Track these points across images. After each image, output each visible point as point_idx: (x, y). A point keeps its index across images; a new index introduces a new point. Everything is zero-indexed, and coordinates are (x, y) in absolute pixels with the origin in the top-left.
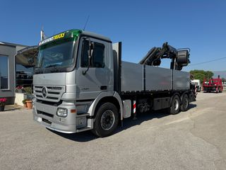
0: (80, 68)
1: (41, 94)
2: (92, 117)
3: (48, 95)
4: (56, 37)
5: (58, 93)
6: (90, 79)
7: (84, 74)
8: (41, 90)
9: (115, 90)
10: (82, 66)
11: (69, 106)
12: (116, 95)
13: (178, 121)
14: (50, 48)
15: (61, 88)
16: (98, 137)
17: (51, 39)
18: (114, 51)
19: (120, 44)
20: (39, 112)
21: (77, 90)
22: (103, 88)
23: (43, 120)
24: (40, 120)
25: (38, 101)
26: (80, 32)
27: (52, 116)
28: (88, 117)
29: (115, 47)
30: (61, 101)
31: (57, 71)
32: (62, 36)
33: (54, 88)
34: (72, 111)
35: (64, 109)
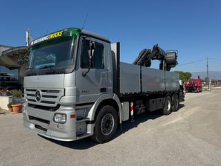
0: (80, 69)
1: (35, 98)
2: (92, 122)
3: (42, 99)
4: (52, 36)
5: (55, 97)
6: (92, 82)
7: (84, 76)
8: (34, 93)
9: (114, 92)
10: (82, 67)
11: (69, 111)
12: (115, 97)
13: (174, 122)
15: (58, 91)
16: (98, 143)
17: (45, 38)
19: (118, 45)
20: (31, 118)
21: (78, 93)
22: (103, 90)
23: (36, 126)
24: (32, 126)
25: (30, 105)
26: (79, 31)
27: (47, 122)
28: (88, 122)
30: (58, 106)
31: (54, 73)
32: (59, 34)
33: (51, 91)
34: (72, 116)
35: (62, 114)
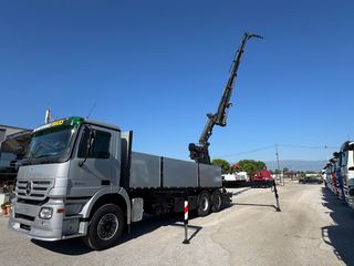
0: (76, 159)
1: (25, 191)
2: (87, 220)
3: (32, 191)
4: (54, 124)
5: (45, 189)
6: (89, 171)
7: (81, 165)
8: (25, 185)
9: (121, 185)
10: (79, 157)
11: (57, 205)
12: (122, 192)
14: (49, 135)
15: (48, 183)
17: (48, 126)
18: (124, 140)
19: (131, 133)
20: (18, 216)
21: (69, 185)
22: (105, 183)
23: (22, 226)
24: (17, 226)
25: (20, 200)
26: (82, 120)
27: (32, 219)
28: (81, 220)
29: (125, 135)
30: (47, 199)
31: (48, 163)
32: (61, 123)
33: (42, 183)
34: (59, 211)
35: (49, 209)
